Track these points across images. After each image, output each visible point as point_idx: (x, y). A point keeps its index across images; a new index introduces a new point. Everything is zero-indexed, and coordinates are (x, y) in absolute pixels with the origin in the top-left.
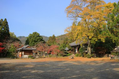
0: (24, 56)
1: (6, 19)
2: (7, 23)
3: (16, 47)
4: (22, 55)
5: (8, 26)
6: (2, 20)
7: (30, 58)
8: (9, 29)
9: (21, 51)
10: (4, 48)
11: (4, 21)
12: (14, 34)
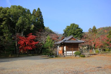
0: (67, 52)
1: (39, 9)
2: (40, 13)
3: (53, 40)
4: (63, 51)
5: (42, 16)
6: (35, 10)
7: (78, 56)
8: (43, 20)
9: (61, 46)
10: (38, 42)
11: (37, 11)
12: (49, 28)
